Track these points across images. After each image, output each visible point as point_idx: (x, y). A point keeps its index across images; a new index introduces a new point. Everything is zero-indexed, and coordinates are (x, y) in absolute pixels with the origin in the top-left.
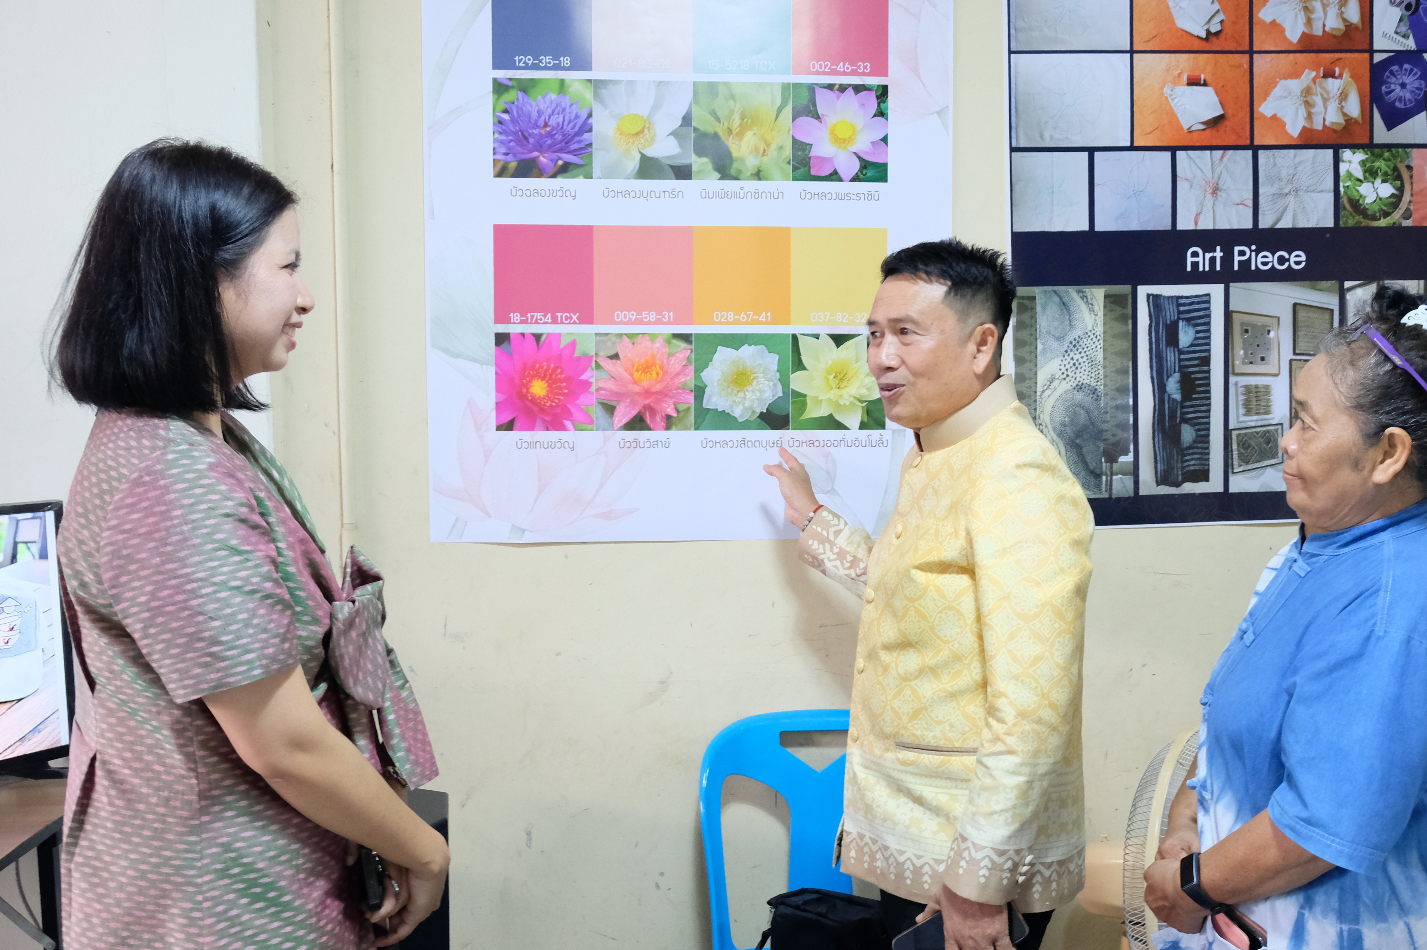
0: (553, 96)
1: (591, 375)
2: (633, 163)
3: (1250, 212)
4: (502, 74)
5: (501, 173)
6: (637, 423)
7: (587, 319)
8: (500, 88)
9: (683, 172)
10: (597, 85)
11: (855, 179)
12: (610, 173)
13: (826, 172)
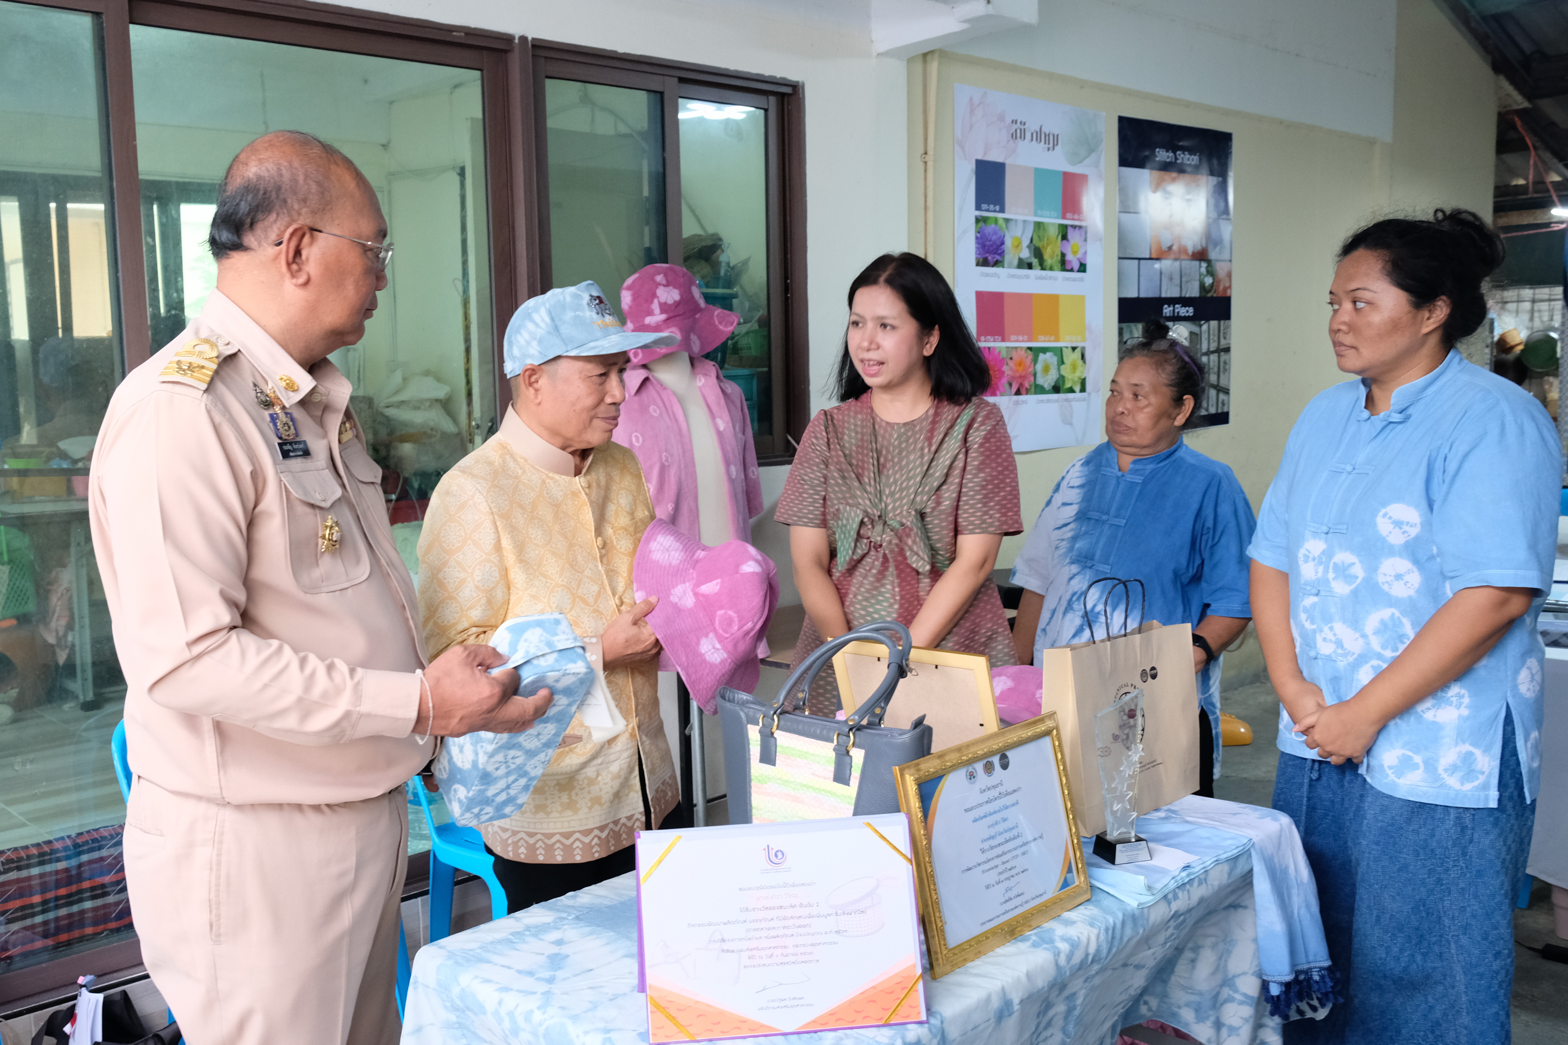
0: (993, 226)
1: (1005, 368)
2: (1016, 262)
3: (1179, 289)
4: (978, 213)
5: (978, 265)
6: (1018, 393)
7: (1003, 340)
8: (978, 220)
9: (1030, 266)
10: (1007, 221)
11: (1078, 271)
12: (1010, 267)
13: (1069, 268)
